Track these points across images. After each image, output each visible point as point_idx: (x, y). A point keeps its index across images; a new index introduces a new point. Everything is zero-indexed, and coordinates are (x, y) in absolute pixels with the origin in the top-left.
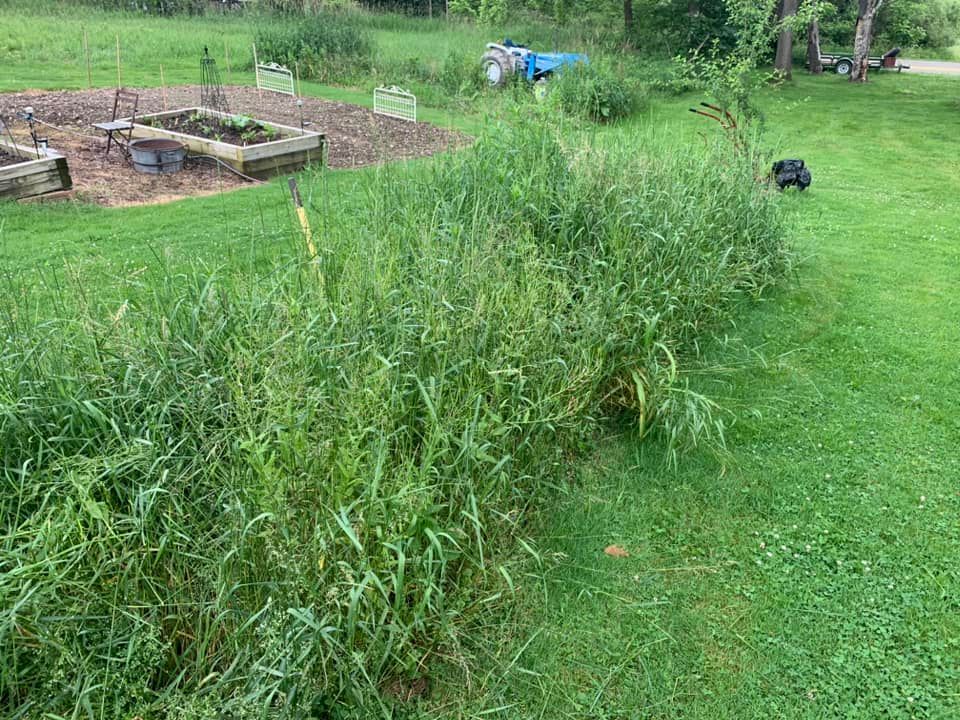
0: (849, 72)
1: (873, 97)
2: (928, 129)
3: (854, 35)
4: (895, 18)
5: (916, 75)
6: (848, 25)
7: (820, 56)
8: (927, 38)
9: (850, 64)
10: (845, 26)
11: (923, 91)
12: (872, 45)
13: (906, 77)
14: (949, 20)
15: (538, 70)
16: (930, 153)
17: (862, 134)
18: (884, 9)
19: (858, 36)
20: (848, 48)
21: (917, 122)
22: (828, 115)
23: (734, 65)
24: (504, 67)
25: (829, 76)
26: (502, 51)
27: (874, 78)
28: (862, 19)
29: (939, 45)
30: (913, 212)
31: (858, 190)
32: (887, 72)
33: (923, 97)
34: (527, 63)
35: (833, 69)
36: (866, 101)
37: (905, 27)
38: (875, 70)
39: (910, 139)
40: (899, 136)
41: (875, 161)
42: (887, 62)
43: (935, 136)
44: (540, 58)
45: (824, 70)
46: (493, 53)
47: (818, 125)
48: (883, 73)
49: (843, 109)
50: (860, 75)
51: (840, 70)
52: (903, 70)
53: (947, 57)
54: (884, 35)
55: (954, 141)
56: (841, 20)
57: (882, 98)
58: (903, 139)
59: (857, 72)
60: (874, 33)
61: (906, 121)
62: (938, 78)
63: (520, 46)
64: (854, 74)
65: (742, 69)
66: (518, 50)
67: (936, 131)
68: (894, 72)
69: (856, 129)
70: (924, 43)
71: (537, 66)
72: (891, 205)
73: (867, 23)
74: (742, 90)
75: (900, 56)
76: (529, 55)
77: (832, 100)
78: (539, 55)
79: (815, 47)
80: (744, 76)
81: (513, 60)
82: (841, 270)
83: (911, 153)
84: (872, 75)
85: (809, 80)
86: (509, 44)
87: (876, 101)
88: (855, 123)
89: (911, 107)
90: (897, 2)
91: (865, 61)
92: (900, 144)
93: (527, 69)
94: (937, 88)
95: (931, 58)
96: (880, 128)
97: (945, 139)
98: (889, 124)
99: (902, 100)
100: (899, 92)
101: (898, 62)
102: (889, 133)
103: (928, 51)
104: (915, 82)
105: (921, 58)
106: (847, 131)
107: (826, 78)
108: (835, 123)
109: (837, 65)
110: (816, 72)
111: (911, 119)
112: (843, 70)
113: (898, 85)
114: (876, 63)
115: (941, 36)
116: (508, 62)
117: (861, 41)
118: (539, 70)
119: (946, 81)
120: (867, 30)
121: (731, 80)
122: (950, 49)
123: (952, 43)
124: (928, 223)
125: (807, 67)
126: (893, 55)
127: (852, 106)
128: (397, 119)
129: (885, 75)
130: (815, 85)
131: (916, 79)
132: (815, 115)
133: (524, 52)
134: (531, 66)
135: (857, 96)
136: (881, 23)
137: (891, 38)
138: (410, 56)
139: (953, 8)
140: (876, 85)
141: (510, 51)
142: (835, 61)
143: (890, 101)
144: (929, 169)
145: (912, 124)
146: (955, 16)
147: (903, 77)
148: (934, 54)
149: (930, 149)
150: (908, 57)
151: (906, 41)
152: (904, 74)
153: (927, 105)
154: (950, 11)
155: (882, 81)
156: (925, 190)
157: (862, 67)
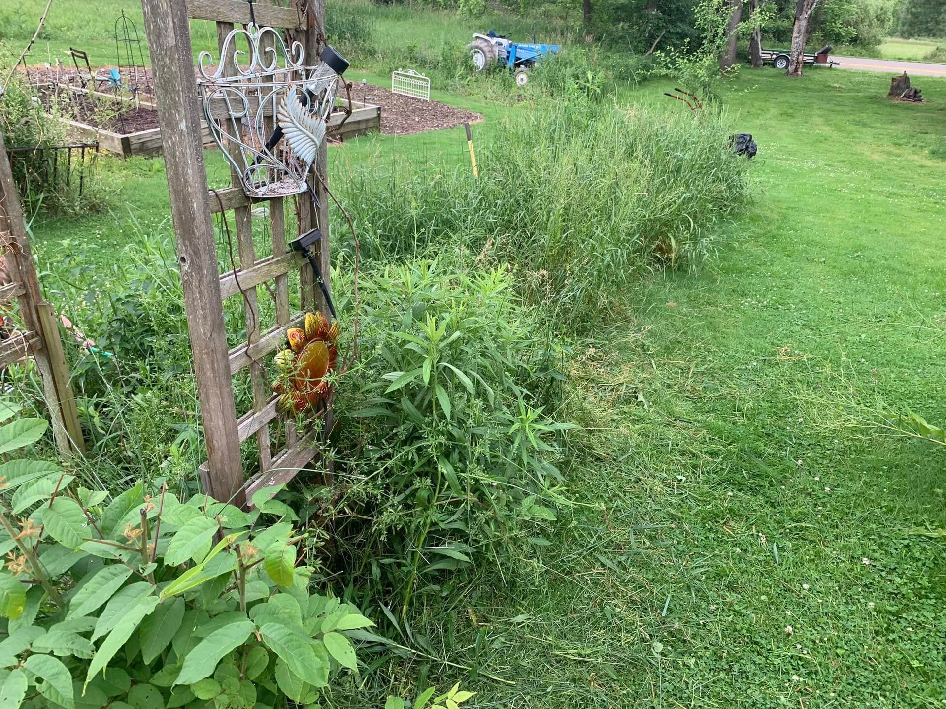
0: (787, 67)
1: (807, 89)
2: (852, 117)
3: (792, 33)
4: (829, 18)
5: (845, 71)
6: (786, 23)
7: (761, 51)
8: (857, 36)
9: (788, 60)
10: (784, 24)
11: (851, 85)
12: (807, 42)
13: (837, 73)
14: (878, 20)
15: (518, 59)
16: (851, 136)
17: (796, 120)
18: (819, 9)
19: (795, 35)
20: (786, 44)
21: (842, 111)
22: (767, 104)
23: (701, 60)
24: (488, 55)
25: (768, 70)
26: (486, 41)
27: (809, 73)
28: (798, 19)
29: (868, 44)
30: (832, 175)
31: (792, 160)
32: (820, 68)
33: (849, 90)
34: (509, 52)
35: (773, 64)
36: (801, 93)
37: (838, 26)
38: (808, 65)
39: (835, 125)
40: (827, 122)
41: (806, 141)
42: (820, 58)
43: (856, 123)
44: (521, 48)
45: (764, 64)
46: (479, 43)
47: (759, 112)
48: (816, 68)
49: (781, 99)
50: (796, 70)
51: (778, 65)
52: (834, 66)
53: (875, 55)
54: (818, 34)
55: (872, 127)
56: (780, 18)
57: (814, 90)
58: (830, 125)
59: (794, 67)
60: (809, 31)
61: (833, 111)
62: (864, 74)
63: (501, 37)
64: (791, 69)
65: (707, 62)
66: (500, 40)
67: (858, 119)
68: (825, 68)
69: (792, 116)
70: (854, 41)
71: (518, 55)
72: (818, 169)
73: (802, 24)
74: (707, 79)
75: (832, 53)
76: (511, 45)
77: (772, 91)
78: (520, 45)
79: (757, 43)
80: (708, 68)
81: (496, 49)
82: (780, 205)
83: (835, 135)
84: (807, 69)
85: (751, 74)
86: (492, 35)
87: (809, 93)
88: (791, 111)
89: (838, 99)
90: (830, 4)
91: (800, 57)
92: (827, 128)
93: (508, 58)
94: (862, 83)
95: (861, 55)
96: (811, 116)
97: (865, 125)
98: (818, 112)
99: (832, 93)
100: (829, 86)
101: (830, 58)
102: (819, 120)
103: (859, 49)
104: (844, 77)
105: (852, 55)
106: (784, 117)
107: (766, 72)
108: (774, 111)
109: (776, 60)
110: (757, 66)
111: (838, 108)
112: (781, 65)
113: (828, 79)
114: (810, 59)
115: (870, 35)
116: (492, 51)
117: (798, 38)
118: (520, 59)
119: (870, 76)
120: (803, 30)
121: (699, 71)
122: (878, 47)
123: (879, 42)
124: (843, 181)
125: (749, 62)
126: (825, 53)
127: (789, 98)
128: (413, 98)
129: (818, 70)
130: (757, 78)
131: (846, 74)
132: (756, 104)
133: (505, 42)
134: (512, 55)
135: (793, 89)
136: (815, 22)
137: (825, 36)
138: (409, 43)
139: (882, 9)
140: (810, 80)
141: (494, 41)
142: (774, 56)
143: (820, 94)
144: (849, 147)
145: (838, 112)
146: (883, 16)
147: (833, 72)
148: (864, 52)
149: (851, 132)
150: (841, 54)
151: (838, 39)
152: (835, 70)
153: (853, 98)
154: (879, 12)
155: (816, 76)
156: (843, 161)
157: (798, 62)
